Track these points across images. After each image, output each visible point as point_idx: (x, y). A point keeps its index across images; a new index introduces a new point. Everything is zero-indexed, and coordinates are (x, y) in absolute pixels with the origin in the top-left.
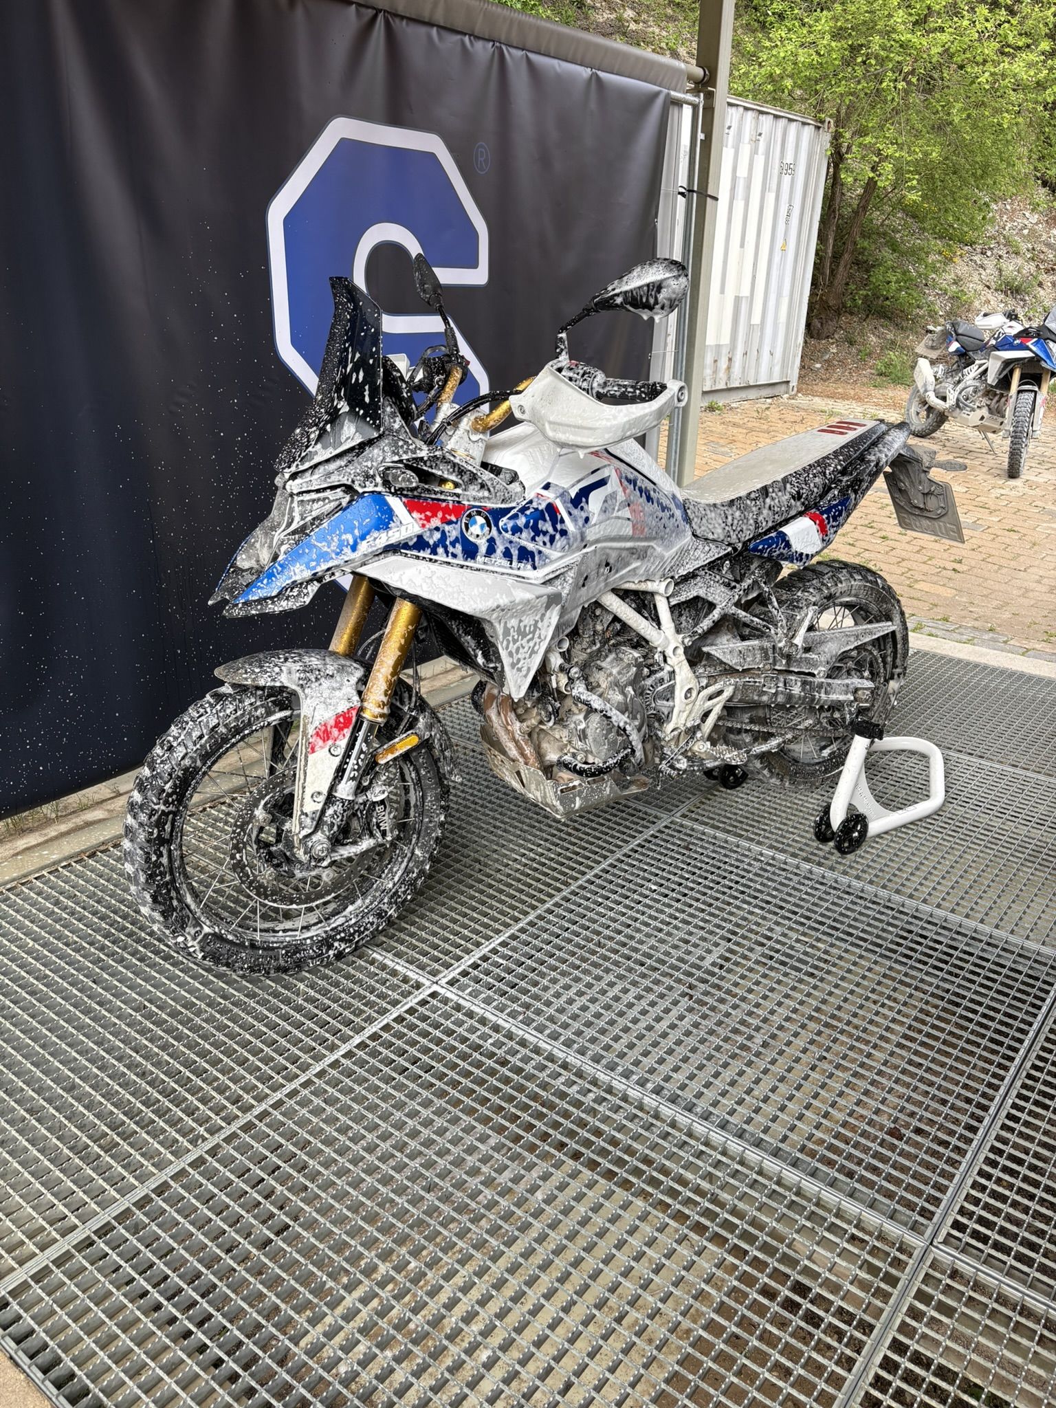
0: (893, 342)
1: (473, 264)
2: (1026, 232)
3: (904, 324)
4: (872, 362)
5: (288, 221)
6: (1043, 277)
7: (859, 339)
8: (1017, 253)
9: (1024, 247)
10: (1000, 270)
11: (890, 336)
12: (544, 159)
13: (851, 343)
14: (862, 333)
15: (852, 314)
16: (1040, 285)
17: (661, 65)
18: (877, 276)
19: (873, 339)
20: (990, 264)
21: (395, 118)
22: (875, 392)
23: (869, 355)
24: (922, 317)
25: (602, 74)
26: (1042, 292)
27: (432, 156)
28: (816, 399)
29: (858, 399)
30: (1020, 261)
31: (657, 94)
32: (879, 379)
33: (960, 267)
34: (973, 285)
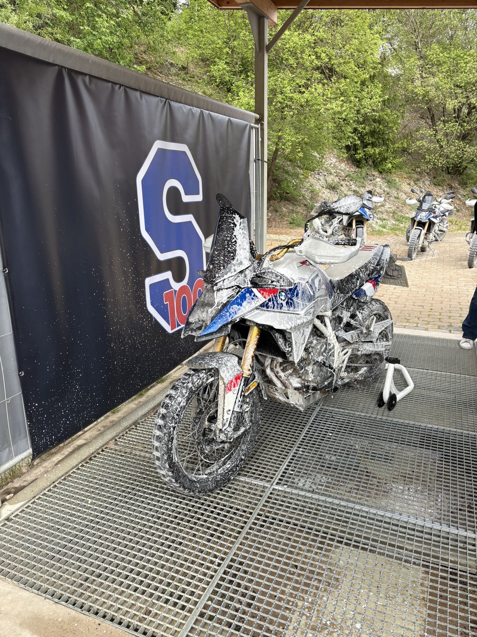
0: (293, 210)
1: (198, 194)
2: (332, 165)
3: (296, 203)
4: (286, 219)
5: (143, 181)
6: (342, 183)
7: (279, 209)
8: (331, 174)
9: (333, 171)
10: (326, 181)
11: (291, 208)
12: (217, 152)
13: (277, 211)
14: (280, 207)
15: (274, 200)
16: (342, 185)
17: (247, 114)
18: (284, 185)
19: (284, 209)
20: (322, 178)
21: (173, 140)
22: (292, 230)
23: (284, 216)
24: (301, 200)
25: (231, 119)
26: (343, 189)
27: (184, 153)
28: (271, 235)
29: (287, 234)
30: (332, 177)
31: (247, 125)
32: (291, 226)
33: (312, 180)
34: (317, 187)
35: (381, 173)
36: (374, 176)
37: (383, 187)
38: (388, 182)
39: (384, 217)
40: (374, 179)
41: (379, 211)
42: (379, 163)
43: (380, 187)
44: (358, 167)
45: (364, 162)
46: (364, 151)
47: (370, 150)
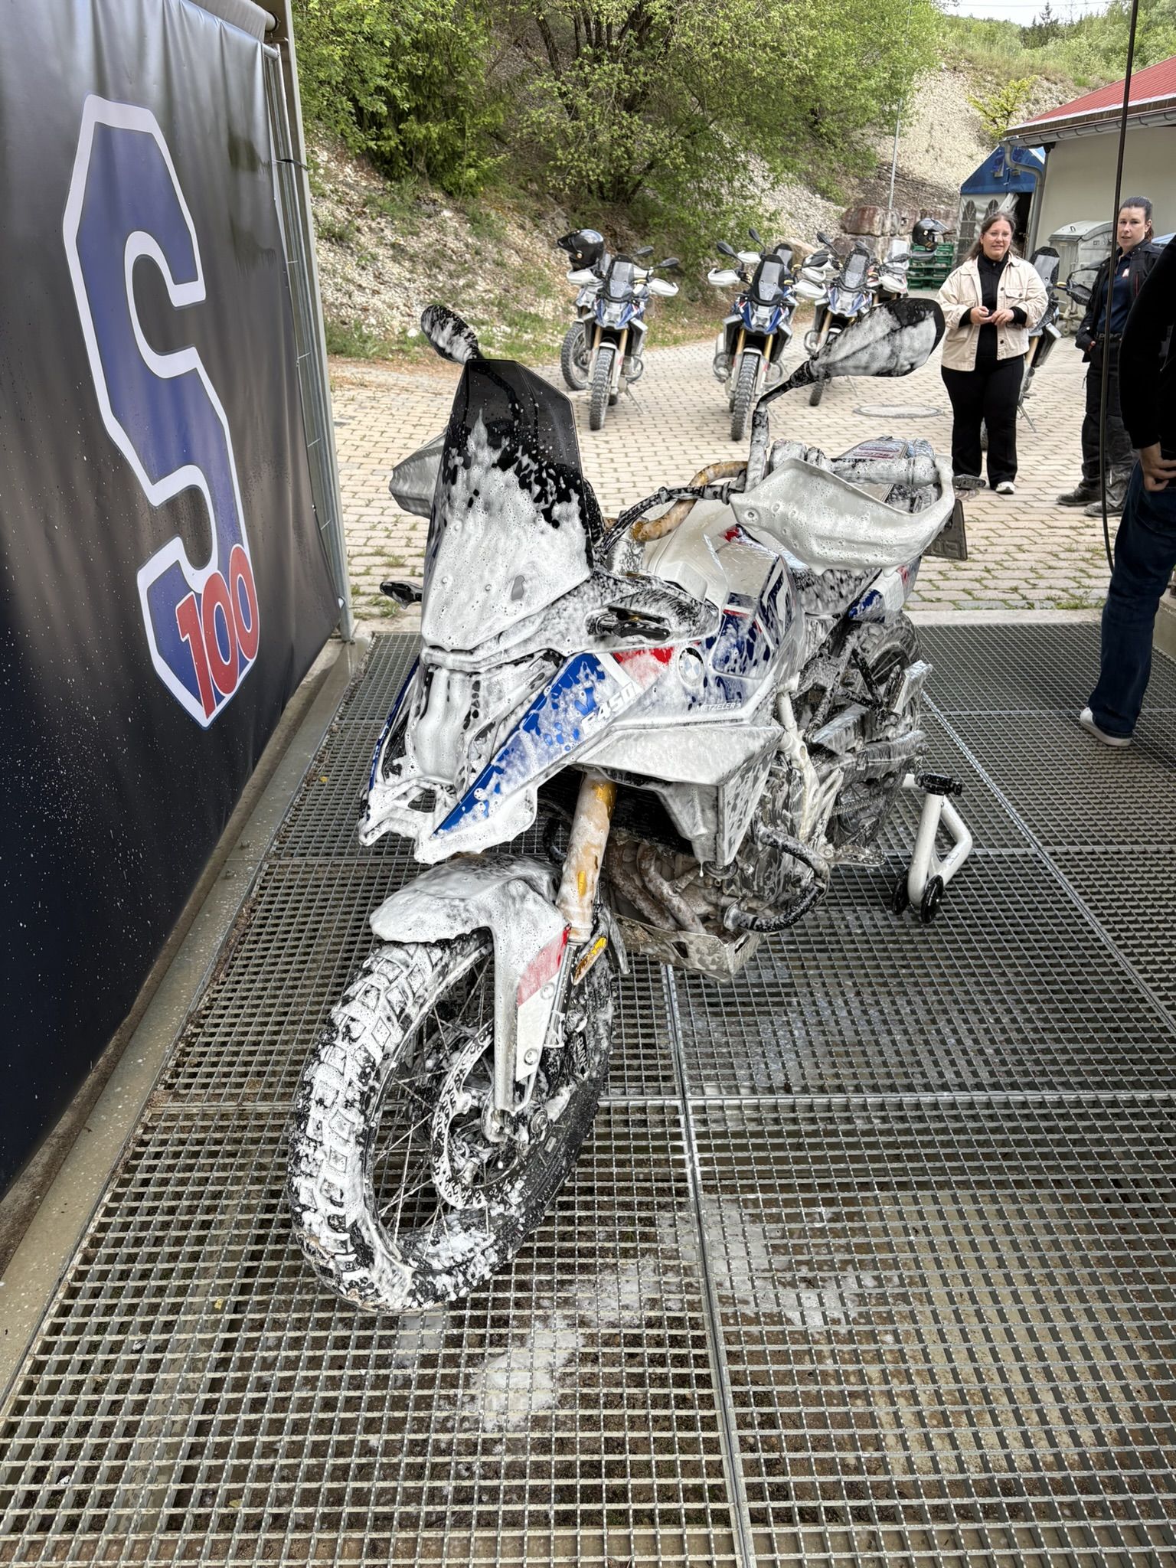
1: (195, 277)
2: (322, 171)
5: (79, 243)
6: (359, 222)
8: (324, 196)
9: (328, 187)
10: (316, 216)
17: (253, 12)
21: (122, 95)
25: (225, 24)
26: (363, 239)
30: (330, 205)
31: (256, 47)
35: (449, 194)
36: (434, 202)
37: (462, 234)
38: (473, 220)
40: (438, 213)
42: (443, 166)
43: (457, 237)
44: (388, 176)
45: (403, 162)
46: (399, 131)
47: (417, 130)
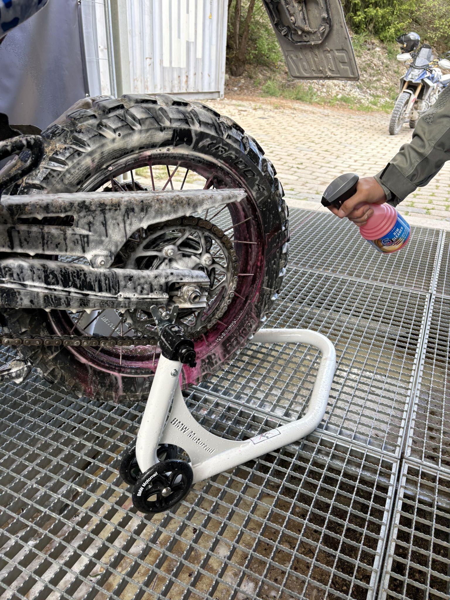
0: (270, 77)
3: (275, 69)
4: (261, 87)
7: (254, 76)
11: (268, 75)
13: (251, 78)
14: (255, 73)
18: (259, 44)
22: (262, 99)
23: (260, 83)
35: (382, 41)
36: (373, 44)
37: (382, 58)
38: (390, 52)
39: (378, 93)
40: (373, 49)
41: (373, 87)
42: (382, 29)
43: (379, 59)
44: (356, 33)
45: (364, 26)
46: (365, 12)
47: (372, 11)
